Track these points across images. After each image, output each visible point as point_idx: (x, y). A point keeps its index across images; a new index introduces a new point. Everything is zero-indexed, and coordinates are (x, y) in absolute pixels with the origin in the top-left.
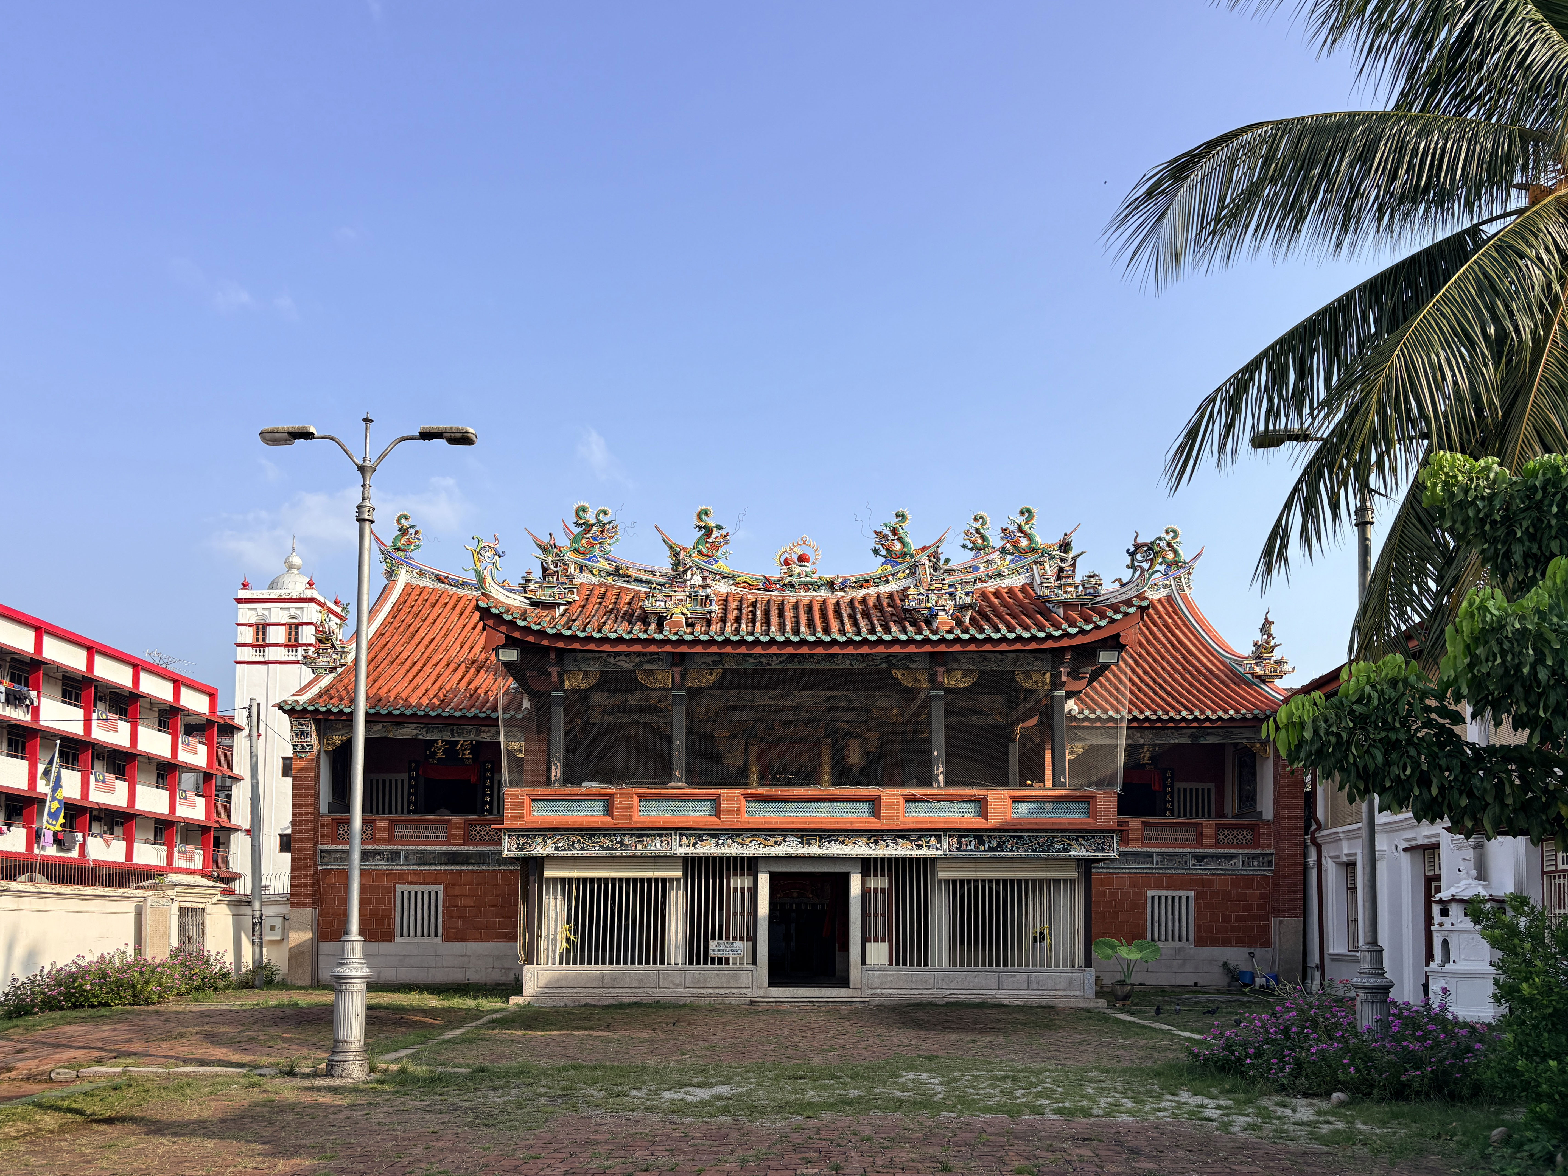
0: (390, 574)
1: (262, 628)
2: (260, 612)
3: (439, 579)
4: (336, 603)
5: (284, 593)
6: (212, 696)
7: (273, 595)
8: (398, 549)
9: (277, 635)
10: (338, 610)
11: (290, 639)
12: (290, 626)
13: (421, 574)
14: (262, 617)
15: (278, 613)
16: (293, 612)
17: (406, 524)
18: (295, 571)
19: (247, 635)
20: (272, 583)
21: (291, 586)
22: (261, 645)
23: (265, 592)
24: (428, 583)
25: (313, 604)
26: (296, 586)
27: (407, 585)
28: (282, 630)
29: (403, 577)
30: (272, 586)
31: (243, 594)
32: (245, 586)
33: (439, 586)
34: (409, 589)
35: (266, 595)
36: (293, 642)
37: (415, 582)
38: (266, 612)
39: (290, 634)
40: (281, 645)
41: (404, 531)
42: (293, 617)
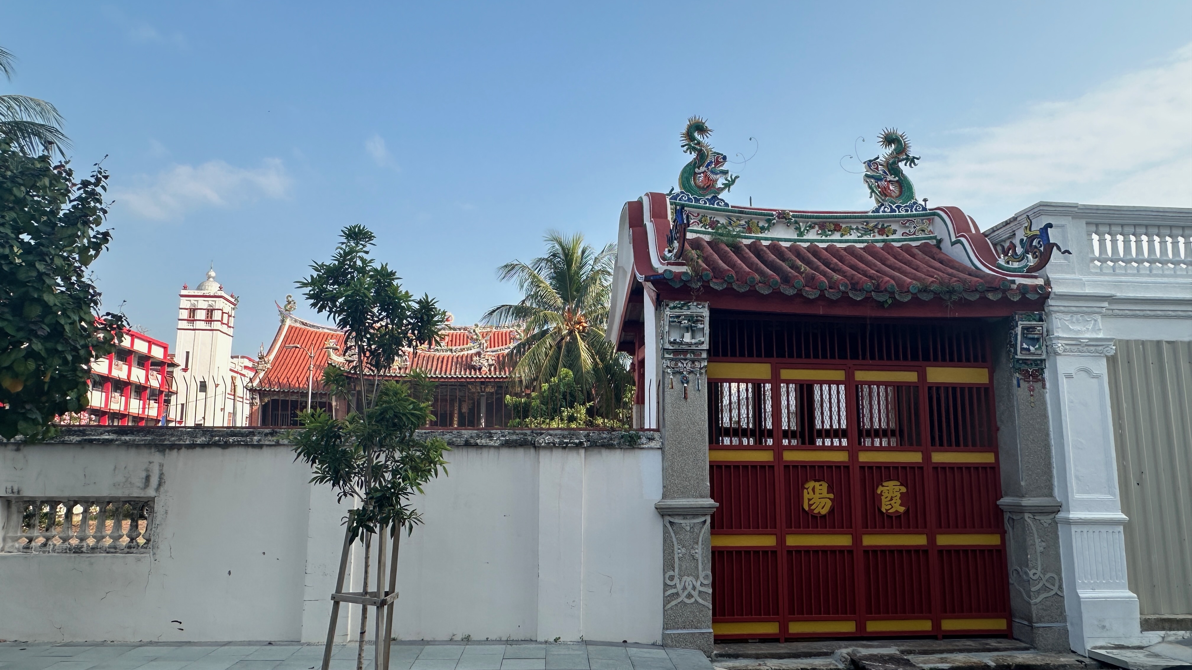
0: (283, 321)
1: (193, 311)
2: (193, 302)
3: (303, 323)
4: (232, 296)
5: (206, 292)
6: (165, 348)
7: (200, 293)
8: (286, 310)
9: (201, 315)
10: (233, 300)
11: (208, 317)
12: (208, 310)
13: (296, 321)
14: (194, 305)
15: (202, 304)
16: (210, 303)
17: (290, 299)
18: (211, 279)
19: (185, 314)
20: (199, 286)
21: (209, 288)
22: (192, 320)
23: (196, 291)
24: (298, 325)
25: (221, 299)
26: (213, 288)
27: (290, 326)
28: (204, 312)
29: (288, 322)
30: (199, 288)
31: (184, 292)
32: (185, 288)
33: (303, 327)
34: (291, 328)
35: (197, 293)
36: (209, 319)
37: (293, 325)
38: (196, 303)
39: (208, 314)
40: (203, 320)
41: (289, 303)
42: (210, 306)
